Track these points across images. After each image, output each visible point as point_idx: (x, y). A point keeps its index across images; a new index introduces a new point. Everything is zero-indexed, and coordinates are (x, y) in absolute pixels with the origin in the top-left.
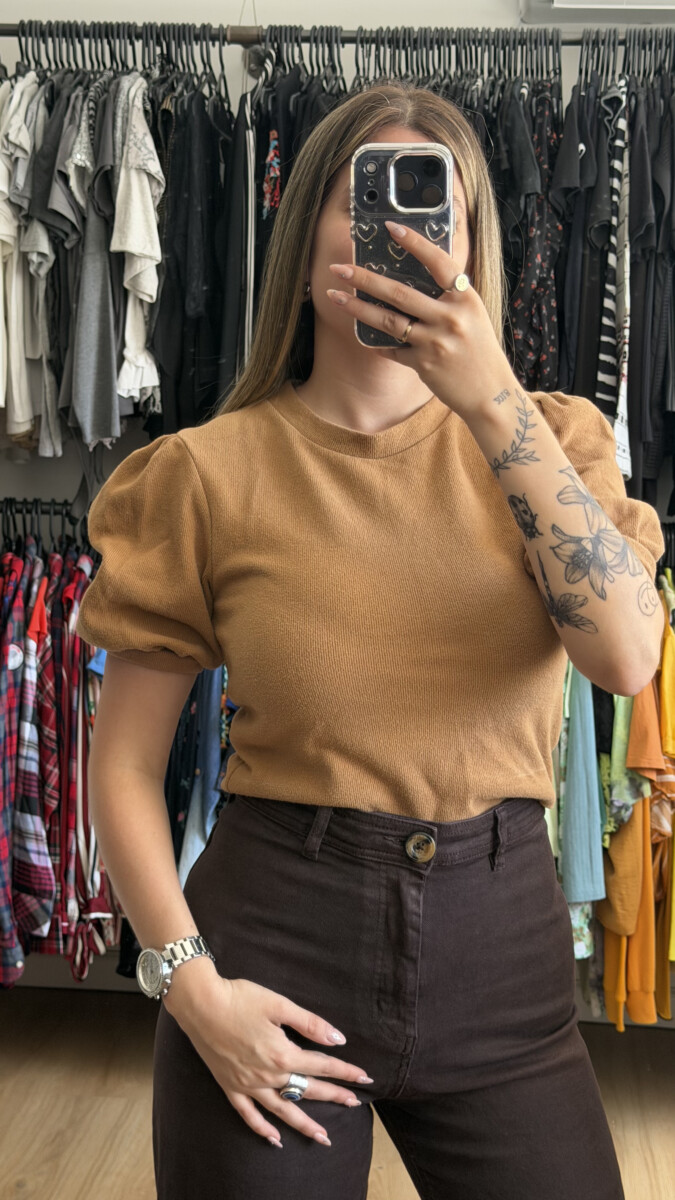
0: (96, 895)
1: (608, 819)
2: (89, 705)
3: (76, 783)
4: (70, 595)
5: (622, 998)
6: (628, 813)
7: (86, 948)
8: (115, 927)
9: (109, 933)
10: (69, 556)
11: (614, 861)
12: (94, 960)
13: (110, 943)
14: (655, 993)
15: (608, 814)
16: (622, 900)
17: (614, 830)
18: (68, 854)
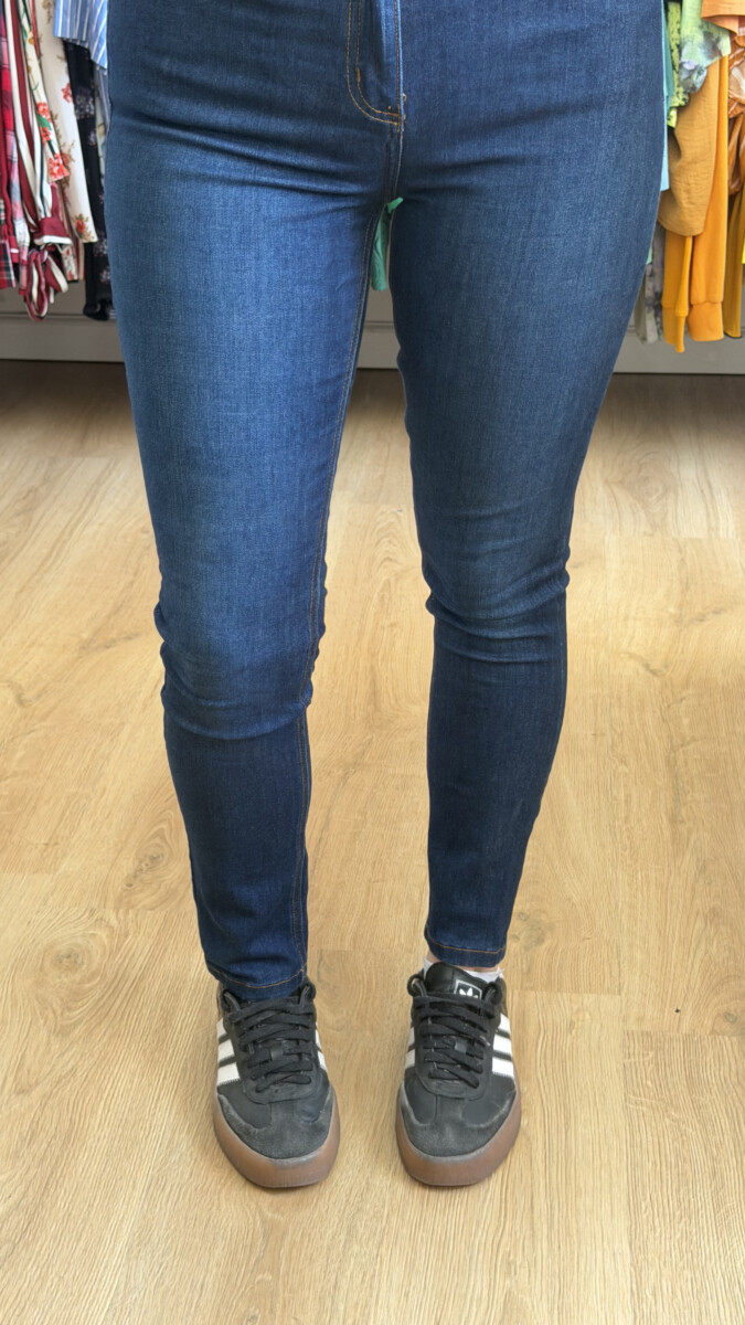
0: (49, 215)
1: (677, 89)
5: (683, 311)
6: (702, 78)
7: (43, 280)
8: (77, 257)
9: (69, 263)
11: (680, 141)
12: (55, 297)
13: (71, 276)
14: (723, 303)
15: (676, 83)
16: (688, 191)
17: (683, 103)
18: (9, 162)
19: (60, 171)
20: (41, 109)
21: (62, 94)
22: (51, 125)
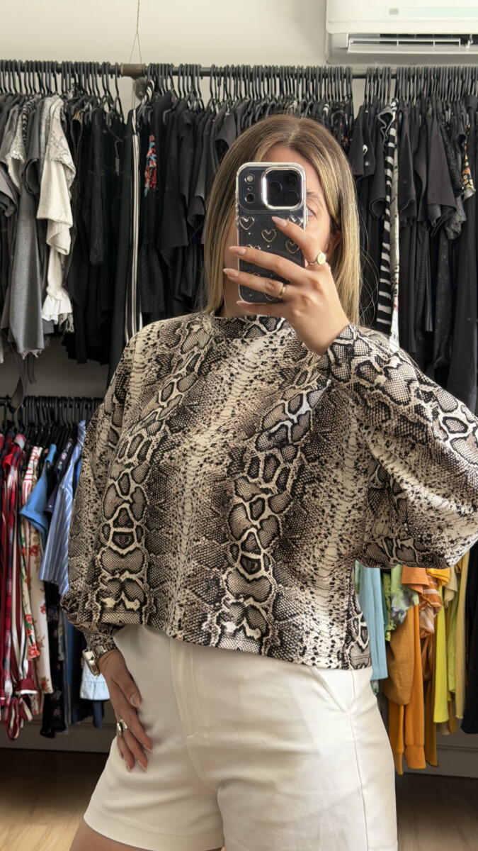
0: (25, 677)
1: (390, 621)
2: (21, 540)
3: (11, 596)
4: (9, 462)
5: (401, 750)
6: (404, 616)
7: (18, 716)
8: (39, 701)
9: (34, 704)
10: (9, 435)
11: (394, 651)
12: (24, 725)
13: (35, 712)
14: (425, 747)
15: (389, 618)
16: (400, 679)
17: (393, 629)
18: (5, 647)
19: (35, 653)
20: (27, 618)
21: (40, 610)
22: (32, 627)
